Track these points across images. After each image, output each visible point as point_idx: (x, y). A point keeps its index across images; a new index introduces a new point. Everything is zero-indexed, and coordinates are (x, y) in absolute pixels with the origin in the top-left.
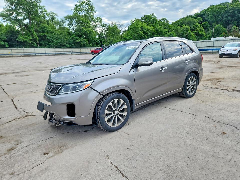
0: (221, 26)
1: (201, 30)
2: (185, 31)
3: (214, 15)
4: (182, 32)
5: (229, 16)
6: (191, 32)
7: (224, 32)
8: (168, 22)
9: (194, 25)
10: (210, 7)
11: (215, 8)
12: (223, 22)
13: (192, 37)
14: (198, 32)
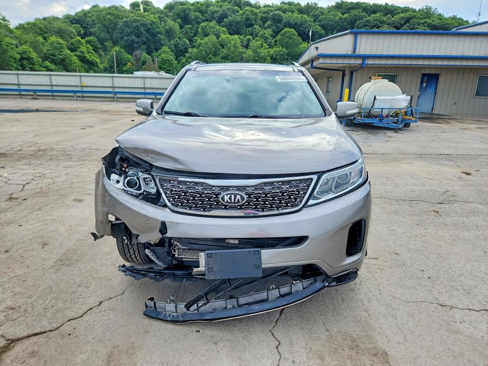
0: (122, 50)
1: (88, 52)
2: (55, 48)
3: (105, 27)
4: (48, 50)
5: (132, 33)
6: (69, 52)
7: (129, 61)
8: (6, 20)
9: (72, 38)
10: (92, 7)
11: (103, 12)
12: (124, 42)
13: (74, 63)
14: (84, 55)
